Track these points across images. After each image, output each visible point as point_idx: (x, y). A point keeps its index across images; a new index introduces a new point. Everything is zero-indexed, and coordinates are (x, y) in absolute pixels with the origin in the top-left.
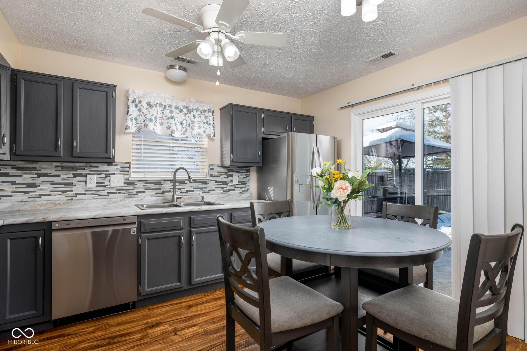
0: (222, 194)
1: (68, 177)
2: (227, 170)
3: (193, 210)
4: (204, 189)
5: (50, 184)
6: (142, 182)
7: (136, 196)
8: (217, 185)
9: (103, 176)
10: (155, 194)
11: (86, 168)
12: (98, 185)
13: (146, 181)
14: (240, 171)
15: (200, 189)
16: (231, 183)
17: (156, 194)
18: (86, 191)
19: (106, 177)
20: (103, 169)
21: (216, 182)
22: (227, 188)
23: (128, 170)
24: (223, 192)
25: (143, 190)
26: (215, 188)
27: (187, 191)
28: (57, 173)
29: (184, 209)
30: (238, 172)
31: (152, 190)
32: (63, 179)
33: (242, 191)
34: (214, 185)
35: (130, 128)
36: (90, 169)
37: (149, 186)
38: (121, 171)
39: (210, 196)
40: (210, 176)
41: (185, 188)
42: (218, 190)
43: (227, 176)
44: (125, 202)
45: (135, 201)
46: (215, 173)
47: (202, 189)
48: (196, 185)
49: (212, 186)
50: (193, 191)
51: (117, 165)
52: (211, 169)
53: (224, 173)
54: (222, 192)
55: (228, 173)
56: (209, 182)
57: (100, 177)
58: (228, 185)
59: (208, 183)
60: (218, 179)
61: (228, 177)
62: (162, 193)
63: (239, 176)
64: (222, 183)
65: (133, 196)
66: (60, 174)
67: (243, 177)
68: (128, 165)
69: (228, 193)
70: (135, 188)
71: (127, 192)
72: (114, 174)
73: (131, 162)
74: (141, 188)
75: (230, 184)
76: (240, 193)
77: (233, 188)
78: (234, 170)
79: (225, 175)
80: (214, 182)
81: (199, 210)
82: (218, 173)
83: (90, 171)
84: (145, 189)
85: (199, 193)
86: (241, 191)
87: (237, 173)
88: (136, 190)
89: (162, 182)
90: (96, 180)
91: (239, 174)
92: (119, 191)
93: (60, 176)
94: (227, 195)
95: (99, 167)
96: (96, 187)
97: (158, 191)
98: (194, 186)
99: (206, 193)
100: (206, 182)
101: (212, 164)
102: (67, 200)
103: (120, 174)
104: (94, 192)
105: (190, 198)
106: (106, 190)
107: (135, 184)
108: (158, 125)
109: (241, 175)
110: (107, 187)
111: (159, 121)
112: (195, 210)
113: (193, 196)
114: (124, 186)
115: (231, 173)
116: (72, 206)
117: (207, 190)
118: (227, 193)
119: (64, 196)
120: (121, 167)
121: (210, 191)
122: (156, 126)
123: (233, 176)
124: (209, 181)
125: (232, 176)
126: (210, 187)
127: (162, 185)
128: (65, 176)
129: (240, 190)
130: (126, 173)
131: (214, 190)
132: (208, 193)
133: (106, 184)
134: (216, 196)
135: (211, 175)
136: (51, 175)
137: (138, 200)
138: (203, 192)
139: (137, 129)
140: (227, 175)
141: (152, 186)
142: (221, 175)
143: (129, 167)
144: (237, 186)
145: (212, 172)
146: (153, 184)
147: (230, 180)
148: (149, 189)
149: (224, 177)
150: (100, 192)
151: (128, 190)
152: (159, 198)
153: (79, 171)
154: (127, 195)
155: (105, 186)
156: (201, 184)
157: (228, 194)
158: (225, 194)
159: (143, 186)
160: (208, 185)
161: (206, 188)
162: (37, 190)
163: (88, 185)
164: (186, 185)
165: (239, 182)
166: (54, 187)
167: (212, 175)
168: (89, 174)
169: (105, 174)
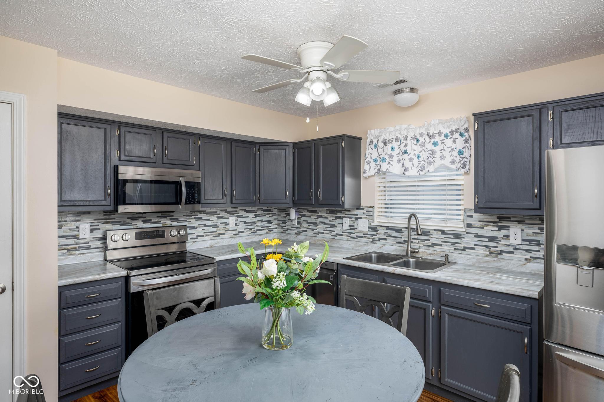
0: (487, 256)
1: (333, 220)
2: (498, 219)
3: (384, 270)
4: (456, 245)
5: (323, 224)
6: (383, 228)
7: (378, 242)
8: (478, 241)
9: (354, 219)
10: (395, 243)
11: (343, 212)
12: (350, 228)
13: (387, 228)
14: (527, 222)
15: (450, 244)
16: (506, 241)
17: (397, 243)
18: (343, 232)
19: (356, 220)
20: (353, 213)
21: (476, 235)
22: (497, 247)
23: (372, 215)
24: (490, 253)
25: (385, 237)
26: (475, 245)
27: (433, 245)
28: (327, 215)
29: (376, 267)
30: (521, 222)
31: (392, 238)
32: (330, 221)
33: (531, 257)
34: (472, 241)
35: (366, 172)
36: (345, 213)
37: (390, 233)
38: (367, 215)
39: (463, 256)
40: (466, 225)
41: (429, 240)
42: (481, 249)
43: (497, 229)
44: (368, 248)
45: (376, 247)
46: (475, 223)
47: (453, 243)
48: (445, 237)
49: (469, 241)
50: (441, 245)
51: (363, 209)
52: (467, 215)
53: (492, 224)
54: (488, 253)
55: (500, 224)
56: (464, 235)
57: (352, 221)
58: (500, 242)
59: (462, 236)
60: (480, 232)
61: (499, 230)
62: (403, 242)
63: (523, 230)
64: (487, 240)
65: (376, 242)
66: (328, 216)
67: (533, 233)
68: (371, 209)
69: (500, 256)
70: (377, 233)
71: (371, 237)
72: (361, 218)
73: (374, 206)
74: (383, 234)
75: (504, 242)
76: (526, 259)
77: (511, 249)
78: (512, 219)
79: (493, 226)
80: (473, 235)
81: (392, 272)
82: (481, 223)
83: (346, 214)
84: (387, 236)
85: (450, 250)
86: (529, 257)
87: (518, 224)
88: (378, 236)
89: (403, 230)
90: (349, 223)
91: (524, 227)
92: (365, 235)
93: (328, 218)
94: (495, 259)
95: (351, 211)
96: (349, 229)
97: (399, 240)
98: (441, 239)
99: (460, 251)
100: (460, 235)
101: (469, 209)
102: (331, 239)
103: (365, 218)
104: (347, 234)
105: (434, 255)
106: (355, 233)
107: (378, 229)
108: (395, 163)
109: (528, 228)
110: (356, 230)
111: (395, 158)
112: (387, 271)
113: (439, 252)
114: (369, 231)
115: (504, 224)
116: (333, 244)
117: (461, 246)
118: (497, 256)
119: (330, 235)
120: (367, 211)
121: (465, 248)
122: (392, 165)
123: (510, 229)
124: (465, 233)
125: (507, 228)
126: (466, 243)
127: (403, 234)
128: (331, 218)
129: (525, 255)
130: (370, 217)
131: (474, 249)
132: (463, 252)
133: (355, 227)
134: (474, 258)
135: (468, 224)
136: (324, 217)
137: (378, 247)
138: (455, 249)
139: (377, 171)
140: (498, 226)
141: (393, 233)
142: (486, 225)
143: (373, 212)
144: (518, 247)
145: (470, 221)
146: (394, 232)
147: (504, 236)
148: (389, 236)
149: (492, 230)
150: (352, 234)
151: (372, 235)
152: (398, 248)
153: (339, 215)
154: (371, 240)
155: (355, 229)
156: (452, 236)
157: (499, 259)
158: (492, 257)
159: (385, 232)
160: (463, 239)
161: (460, 243)
162: (317, 228)
163: (344, 227)
164: (431, 236)
165: (523, 240)
166: (326, 227)
167: (469, 226)
168: (344, 217)
169: (355, 218)
